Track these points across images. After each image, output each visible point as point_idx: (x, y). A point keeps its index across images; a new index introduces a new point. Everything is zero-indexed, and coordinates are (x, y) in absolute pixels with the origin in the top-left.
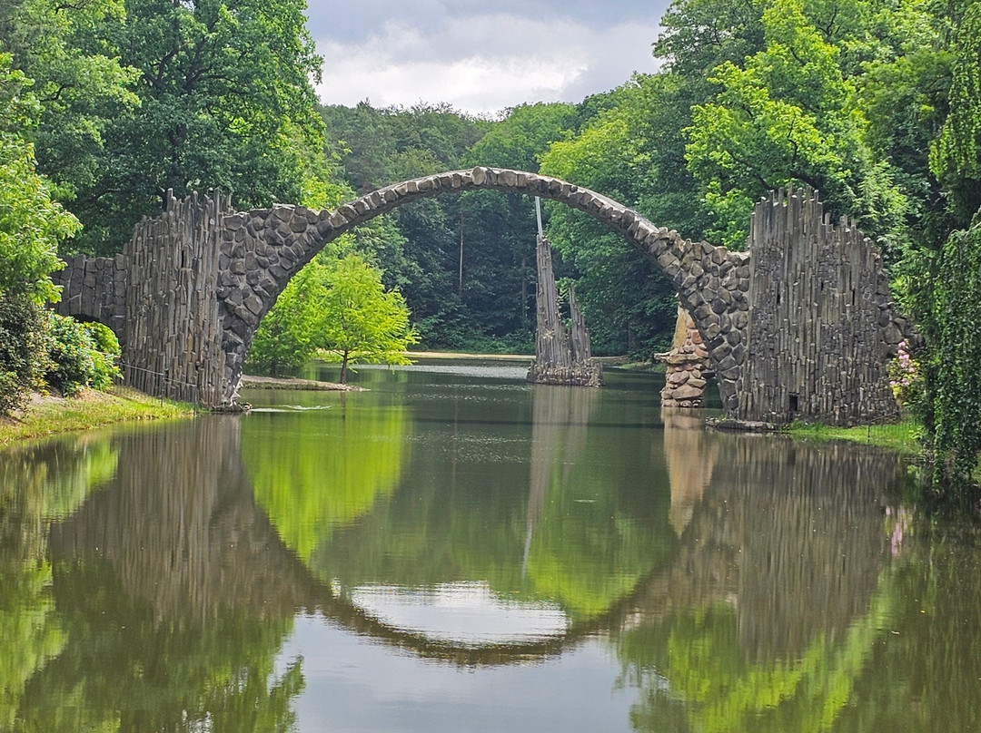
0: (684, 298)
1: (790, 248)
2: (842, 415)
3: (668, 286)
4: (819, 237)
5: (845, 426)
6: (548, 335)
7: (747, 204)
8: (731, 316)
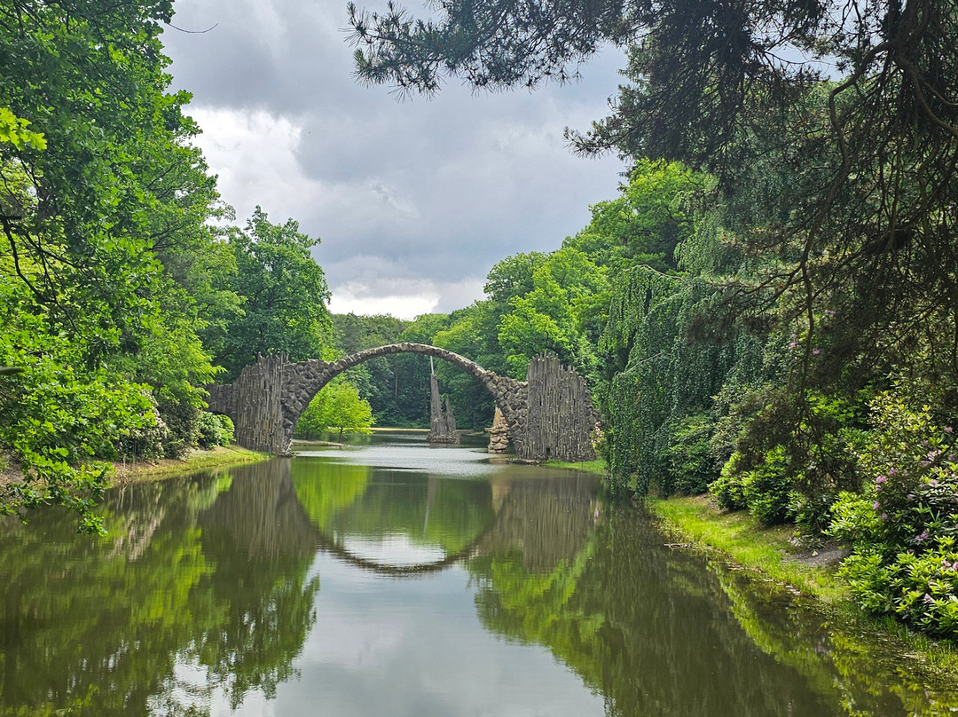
0: (498, 403)
1: (546, 380)
2: (570, 457)
3: (491, 397)
4: (559, 375)
5: (571, 462)
6: (436, 420)
8: (519, 411)
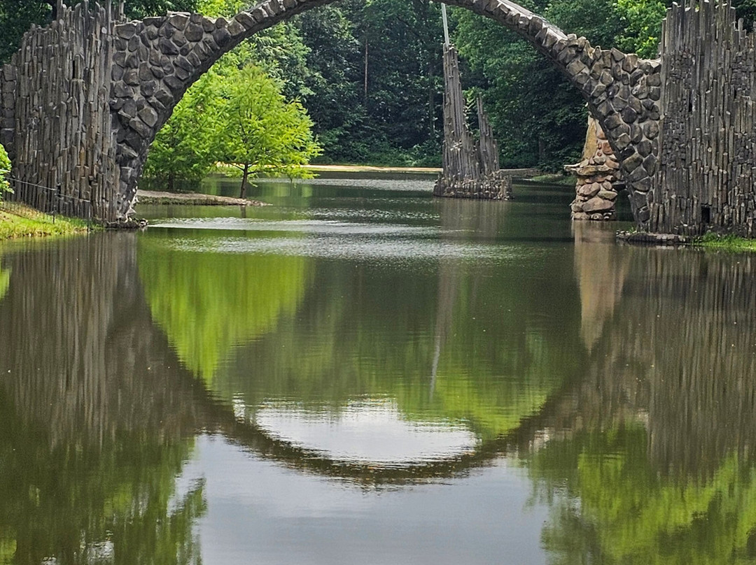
0: (594, 108)
1: (702, 54)
4: (732, 43)
6: (455, 147)
7: (659, 10)
8: (642, 125)
